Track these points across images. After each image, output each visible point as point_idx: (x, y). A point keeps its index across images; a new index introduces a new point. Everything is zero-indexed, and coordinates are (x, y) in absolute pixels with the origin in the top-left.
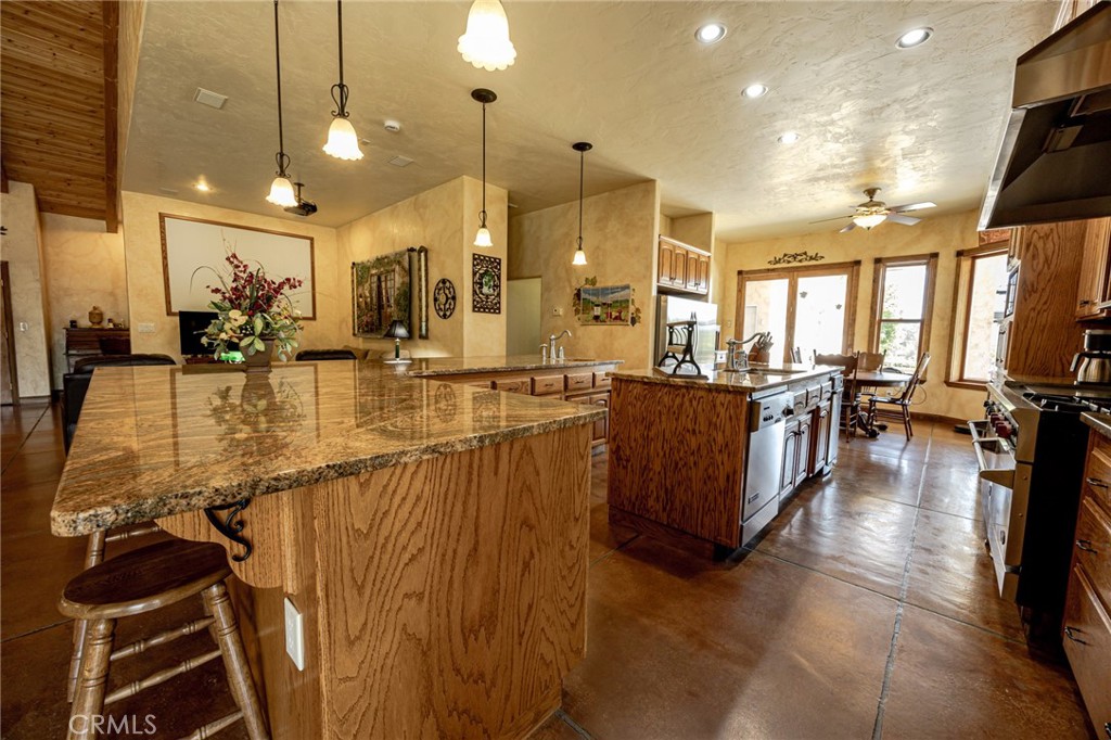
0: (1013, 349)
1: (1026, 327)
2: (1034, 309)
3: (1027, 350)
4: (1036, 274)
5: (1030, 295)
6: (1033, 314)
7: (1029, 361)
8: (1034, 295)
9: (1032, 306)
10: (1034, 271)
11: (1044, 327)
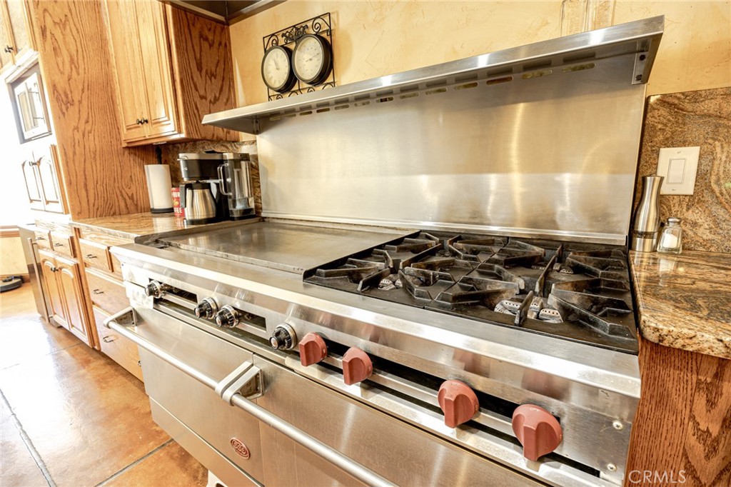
0: (70, 183)
1: (74, 153)
2: (77, 128)
3: (86, 185)
4: (66, 78)
5: (67, 108)
6: (78, 136)
7: (92, 201)
8: (71, 108)
9: (74, 124)
10: (62, 73)
11: (95, 154)
